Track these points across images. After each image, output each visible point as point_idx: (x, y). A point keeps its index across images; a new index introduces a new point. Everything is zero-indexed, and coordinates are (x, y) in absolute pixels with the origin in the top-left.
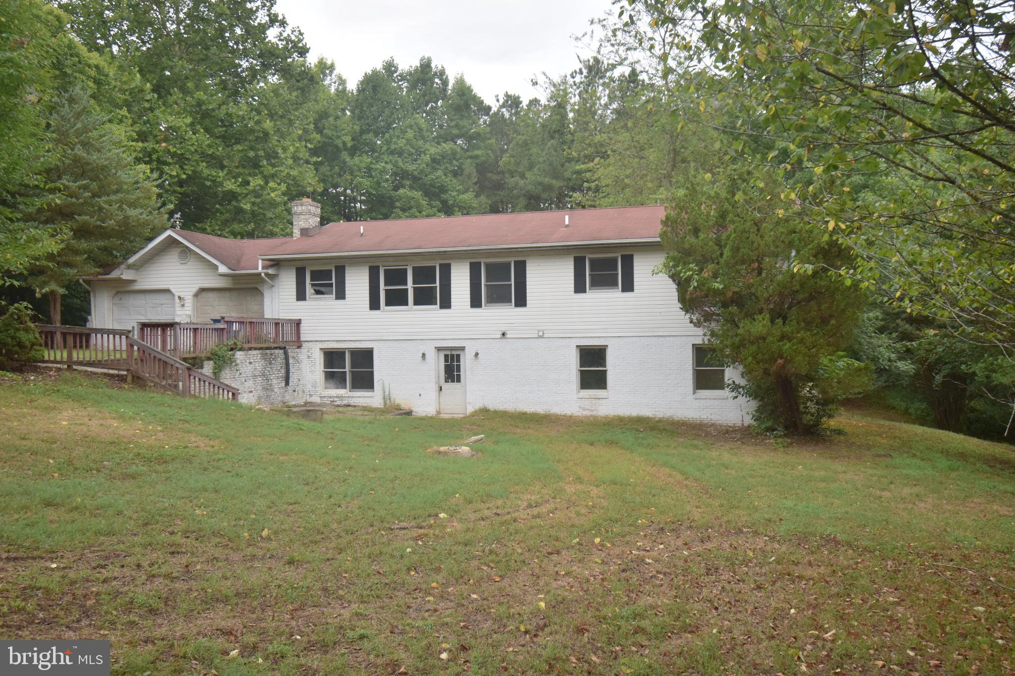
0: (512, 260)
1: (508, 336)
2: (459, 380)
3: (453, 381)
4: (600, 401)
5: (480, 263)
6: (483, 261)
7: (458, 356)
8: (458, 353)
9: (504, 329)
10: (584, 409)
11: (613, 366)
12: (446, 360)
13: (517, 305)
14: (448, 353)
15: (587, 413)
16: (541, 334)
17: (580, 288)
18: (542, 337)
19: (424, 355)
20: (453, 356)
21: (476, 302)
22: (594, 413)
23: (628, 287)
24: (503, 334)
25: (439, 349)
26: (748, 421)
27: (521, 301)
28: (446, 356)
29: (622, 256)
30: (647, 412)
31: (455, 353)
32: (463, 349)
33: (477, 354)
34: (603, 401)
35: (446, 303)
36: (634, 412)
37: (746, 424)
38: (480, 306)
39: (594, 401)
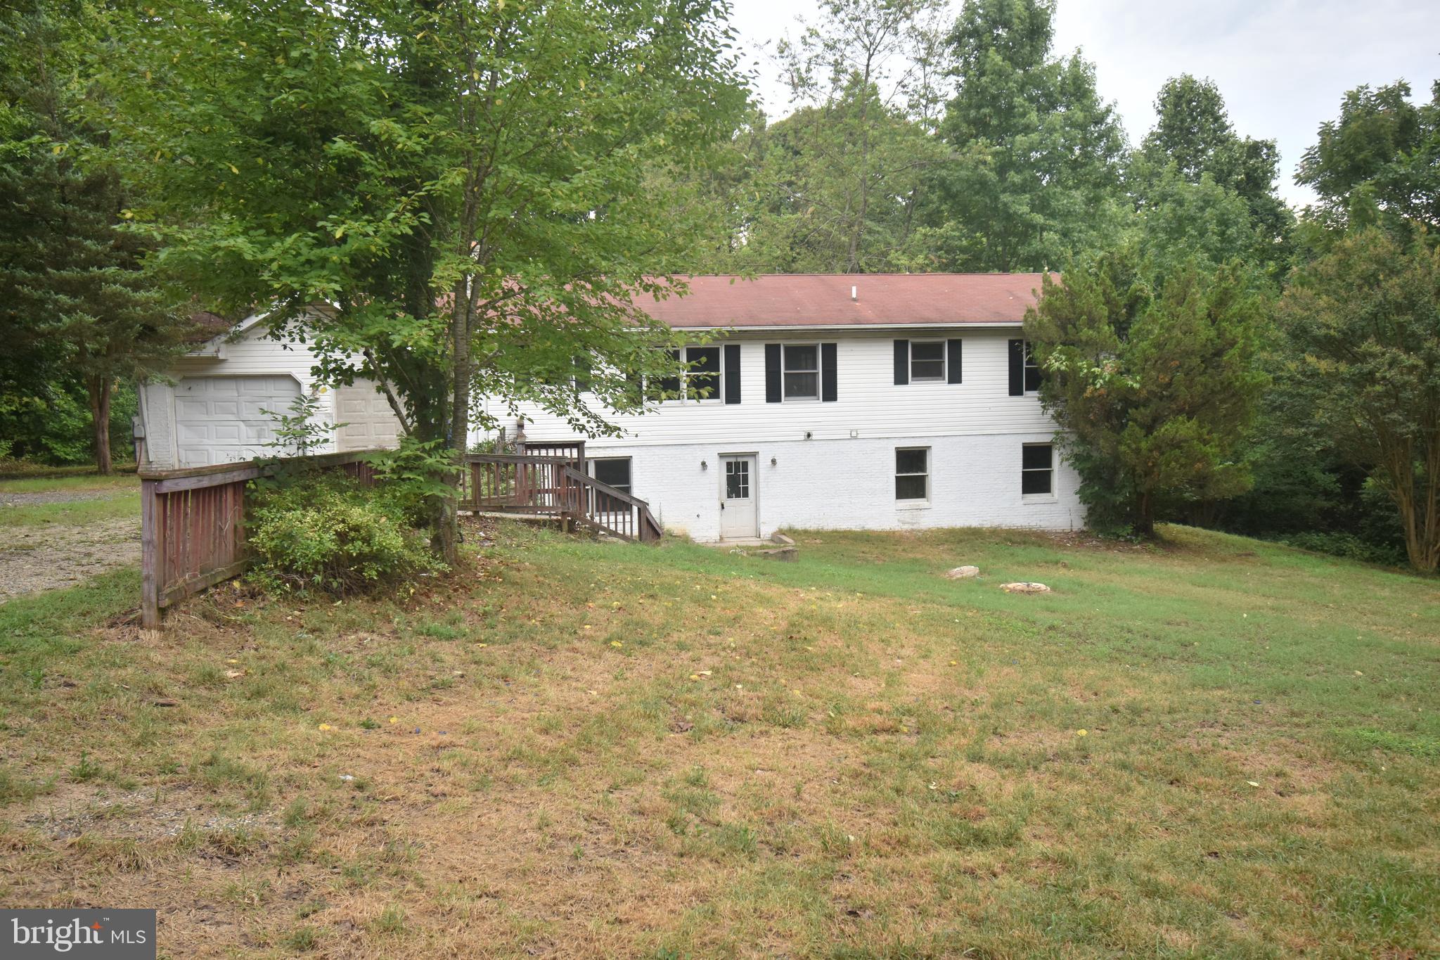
0: (820, 342)
1: (814, 437)
2: (746, 495)
3: (738, 496)
4: (922, 513)
5: (779, 346)
6: (783, 344)
7: (745, 464)
8: (745, 459)
9: (808, 429)
10: (904, 523)
11: (935, 470)
12: (729, 470)
13: (825, 399)
14: (733, 460)
15: (907, 527)
16: (854, 434)
17: (900, 379)
18: (855, 438)
19: (704, 464)
20: (737, 464)
21: (773, 395)
22: (915, 527)
23: (956, 378)
24: (809, 435)
25: (722, 456)
26: (1078, 525)
27: (830, 394)
28: (729, 464)
29: (950, 342)
30: (974, 523)
31: (741, 460)
32: (754, 455)
33: (774, 462)
34: (926, 512)
35: (734, 396)
36: (959, 522)
37: (1075, 529)
38: (778, 400)
39: (915, 513)
